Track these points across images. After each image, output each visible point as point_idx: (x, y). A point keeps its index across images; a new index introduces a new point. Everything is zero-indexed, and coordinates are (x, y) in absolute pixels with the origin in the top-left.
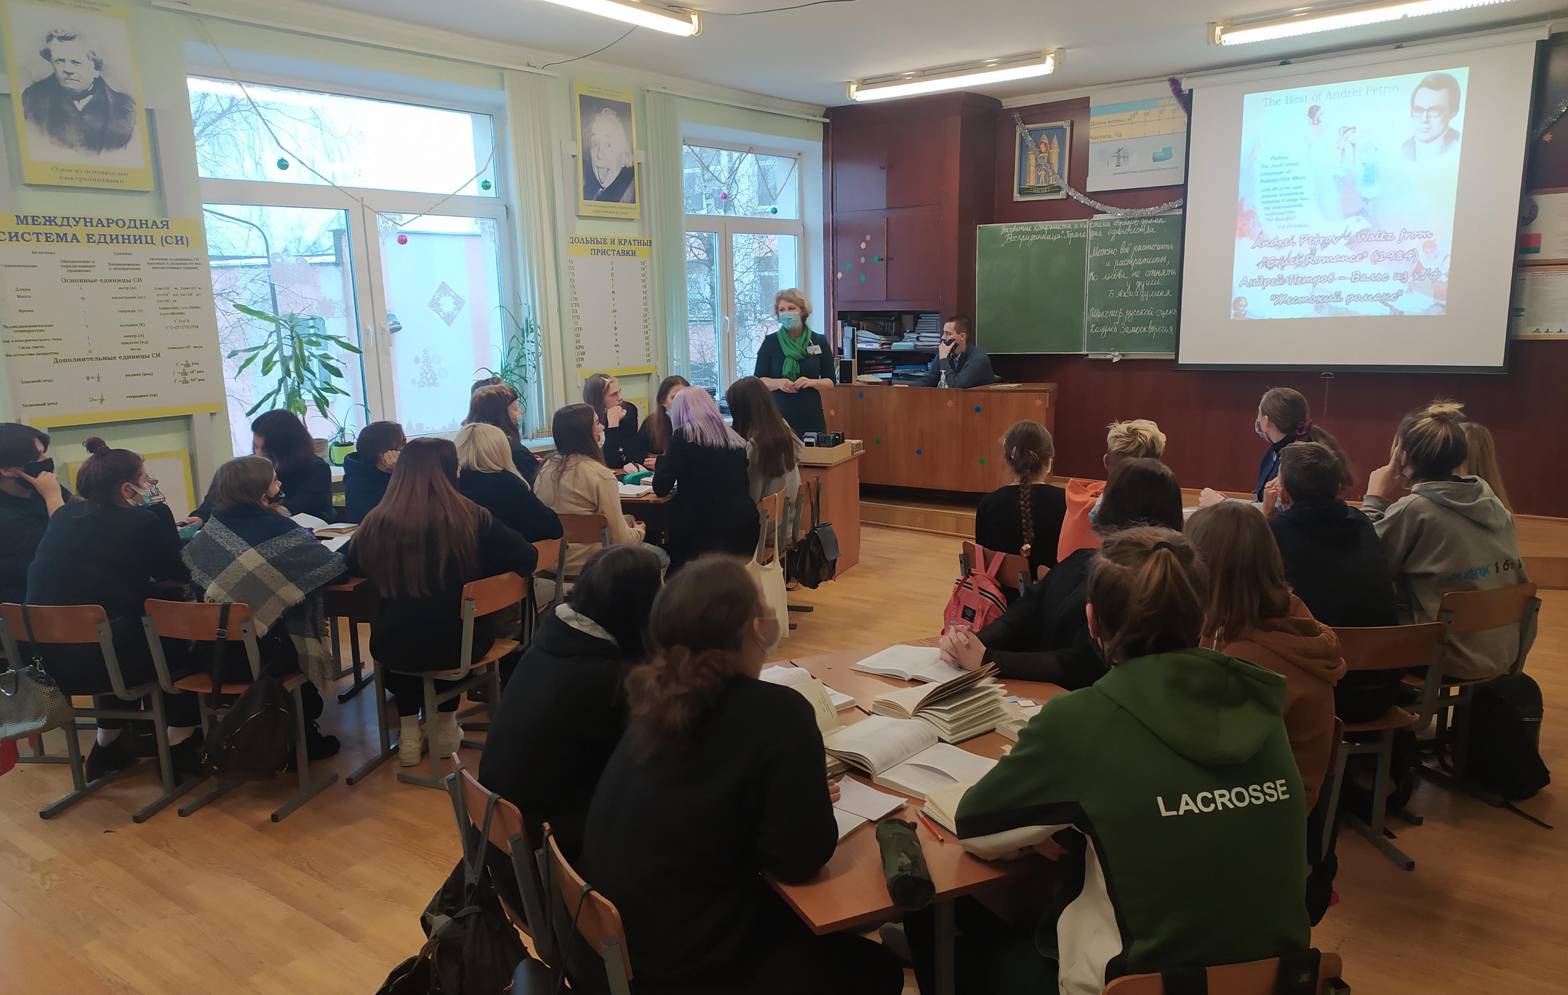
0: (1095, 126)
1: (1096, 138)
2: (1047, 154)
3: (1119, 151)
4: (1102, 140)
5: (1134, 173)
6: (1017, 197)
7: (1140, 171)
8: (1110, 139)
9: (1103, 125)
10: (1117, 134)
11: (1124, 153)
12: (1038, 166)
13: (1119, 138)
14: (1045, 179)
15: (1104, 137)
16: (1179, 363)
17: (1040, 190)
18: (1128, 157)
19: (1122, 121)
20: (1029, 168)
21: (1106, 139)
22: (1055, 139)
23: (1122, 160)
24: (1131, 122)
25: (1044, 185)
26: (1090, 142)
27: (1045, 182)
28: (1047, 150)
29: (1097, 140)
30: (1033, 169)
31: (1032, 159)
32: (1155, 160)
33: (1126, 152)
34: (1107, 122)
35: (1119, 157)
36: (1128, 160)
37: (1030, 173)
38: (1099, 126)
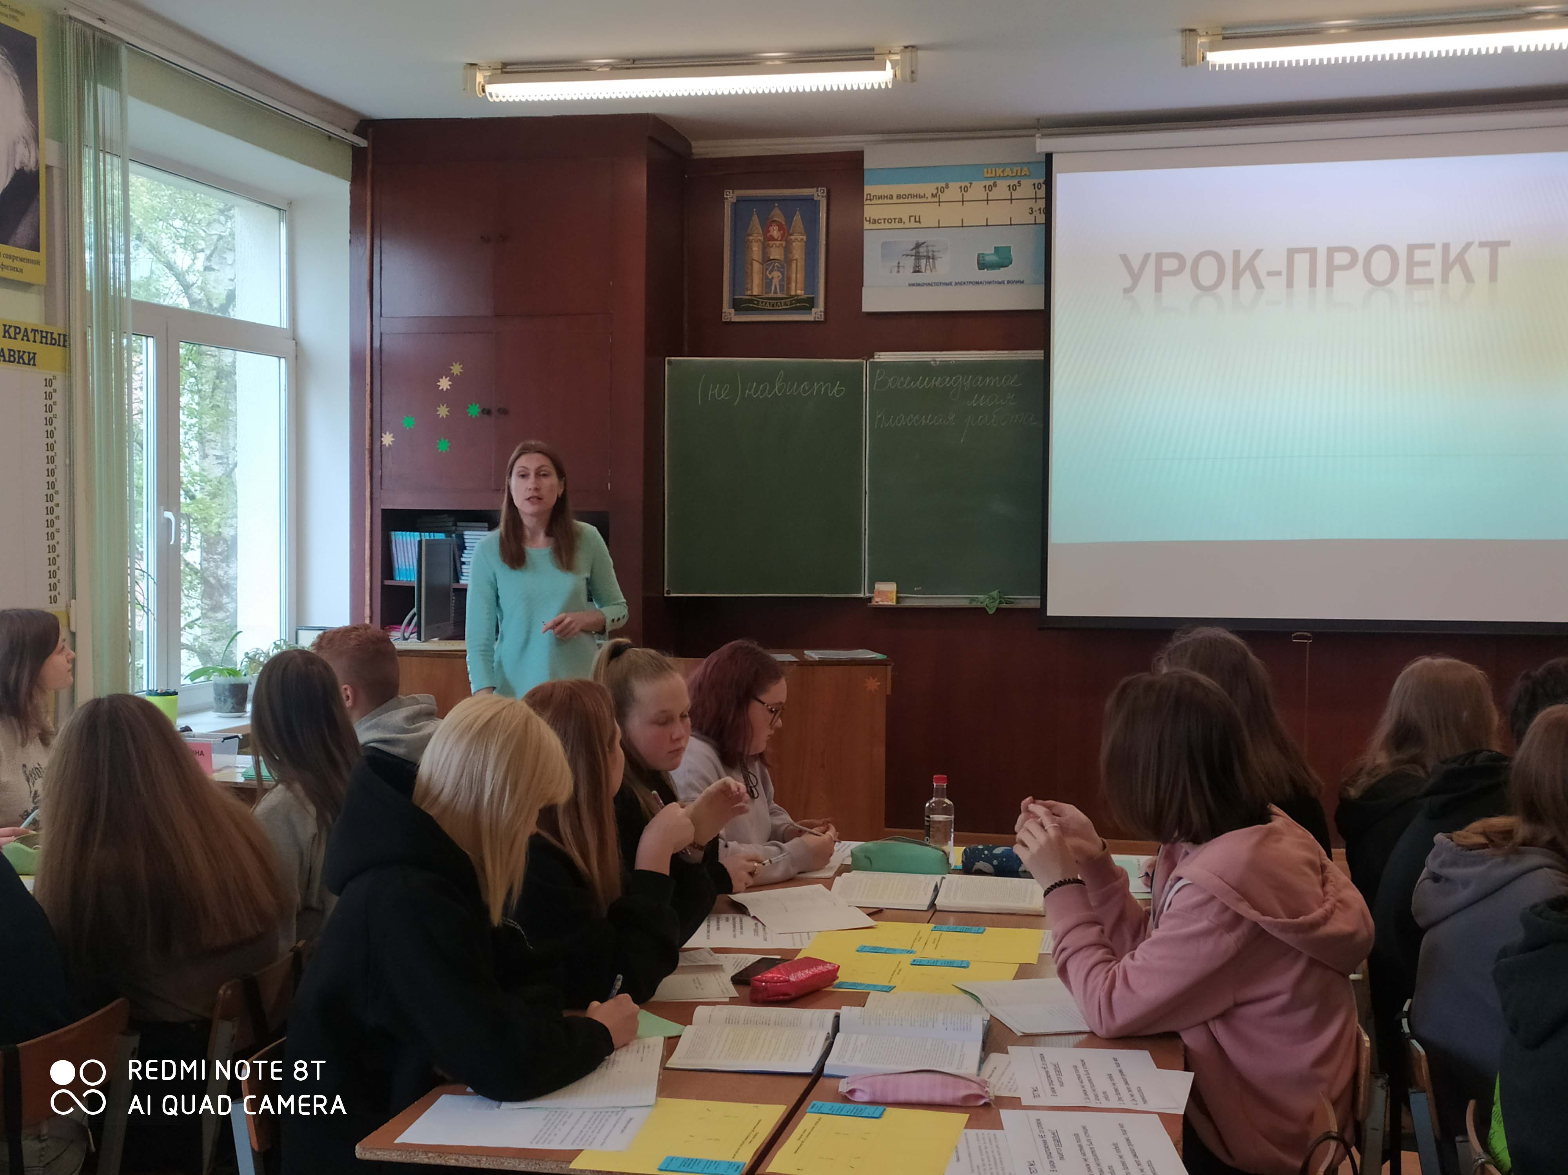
0: (873, 202)
1: (875, 222)
2: (784, 243)
3: (918, 246)
4: (887, 226)
5: (945, 287)
6: (729, 314)
7: (956, 284)
8: (901, 225)
9: (886, 201)
10: (913, 219)
11: (928, 252)
12: (766, 260)
13: (918, 225)
14: (781, 286)
15: (890, 221)
16: (1049, 614)
17: (774, 304)
18: (933, 259)
19: (920, 197)
20: (752, 264)
21: (893, 225)
22: (797, 218)
23: (923, 262)
24: (936, 199)
25: (779, 295)
26: (865, 227)
27: (782, 290)
28: (783, 236)
29: (877, 226)
30: (756, 266)
31: (756, 250)
32: (982, 265)
33: (930, 248)
34: (895, 197)
35: (918, 257)
36: (934, 263)
37: (752, 273)
38: (880, 201)
